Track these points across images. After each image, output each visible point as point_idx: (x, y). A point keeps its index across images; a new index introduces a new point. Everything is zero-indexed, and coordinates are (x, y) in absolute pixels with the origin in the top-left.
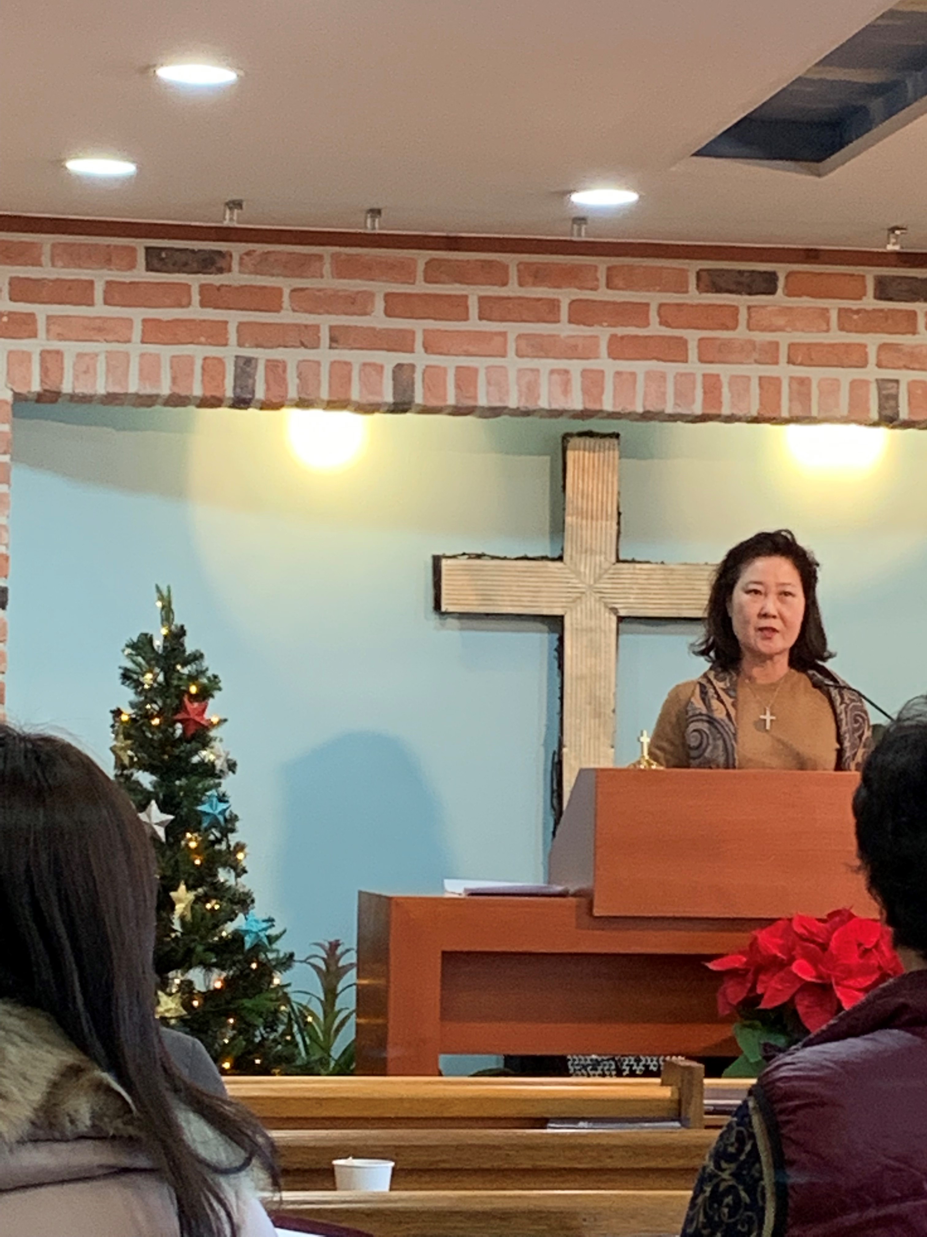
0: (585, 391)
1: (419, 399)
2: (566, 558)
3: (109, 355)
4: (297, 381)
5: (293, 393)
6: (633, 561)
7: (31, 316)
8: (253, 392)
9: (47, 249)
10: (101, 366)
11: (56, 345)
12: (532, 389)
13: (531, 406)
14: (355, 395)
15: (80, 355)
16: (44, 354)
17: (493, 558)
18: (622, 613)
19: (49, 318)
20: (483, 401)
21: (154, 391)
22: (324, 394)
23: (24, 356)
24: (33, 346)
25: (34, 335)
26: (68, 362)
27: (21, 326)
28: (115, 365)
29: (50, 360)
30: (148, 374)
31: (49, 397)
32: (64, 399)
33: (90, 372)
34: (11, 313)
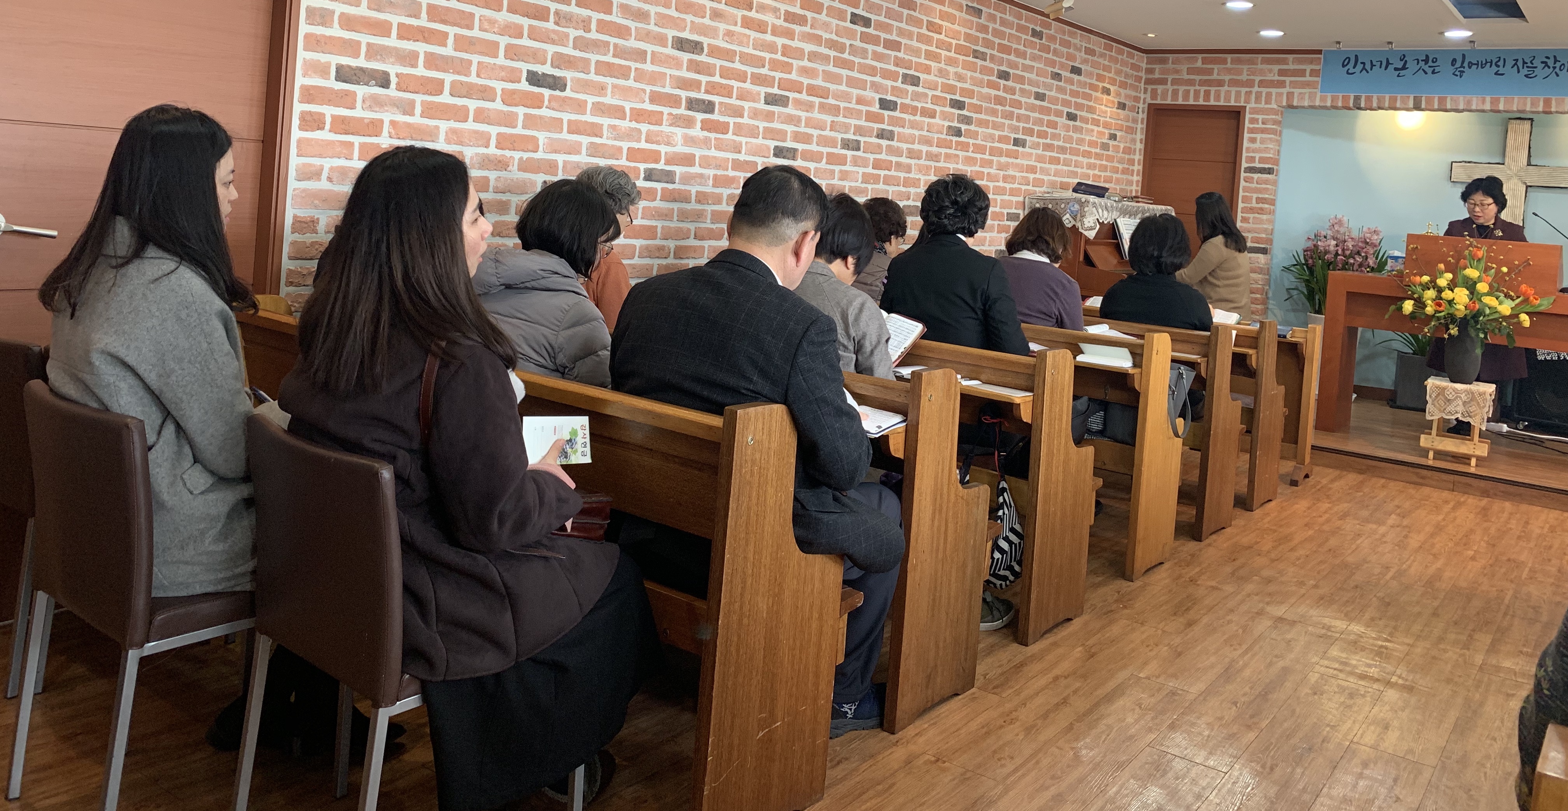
0: (1491, 103)
1: (1423, 106)
2: (1506, 163)
3: (1310, 93)
4: (1377, 101)
5: (1375, 105)
6: (1536, 166)
7: (1284, 81)
8: (1360, 105)
9: (1292, 60)
10: (1307, 96)
11: (1292, 90)
12: (1469, 102)
13: (1468, 108)
14: (1398, 105)
15: (1300, 93)
16: (1288, 93)
17: (1475, 163)
19: (1291, 82)
20: (1449, 107)
21: (1327, 105)
22: (1387, 105)
23: (1281, 94)
24: (1284, 91)
25: (1285, 87)
26: (1296, 95)
27: (1282, 84)
28: (1312, 96)
29: (1290, 95)
30: (1323, 99)
31: (1290, 107)
32: (1296, 107)
33: (1303, 99)
34: (1278, 81)
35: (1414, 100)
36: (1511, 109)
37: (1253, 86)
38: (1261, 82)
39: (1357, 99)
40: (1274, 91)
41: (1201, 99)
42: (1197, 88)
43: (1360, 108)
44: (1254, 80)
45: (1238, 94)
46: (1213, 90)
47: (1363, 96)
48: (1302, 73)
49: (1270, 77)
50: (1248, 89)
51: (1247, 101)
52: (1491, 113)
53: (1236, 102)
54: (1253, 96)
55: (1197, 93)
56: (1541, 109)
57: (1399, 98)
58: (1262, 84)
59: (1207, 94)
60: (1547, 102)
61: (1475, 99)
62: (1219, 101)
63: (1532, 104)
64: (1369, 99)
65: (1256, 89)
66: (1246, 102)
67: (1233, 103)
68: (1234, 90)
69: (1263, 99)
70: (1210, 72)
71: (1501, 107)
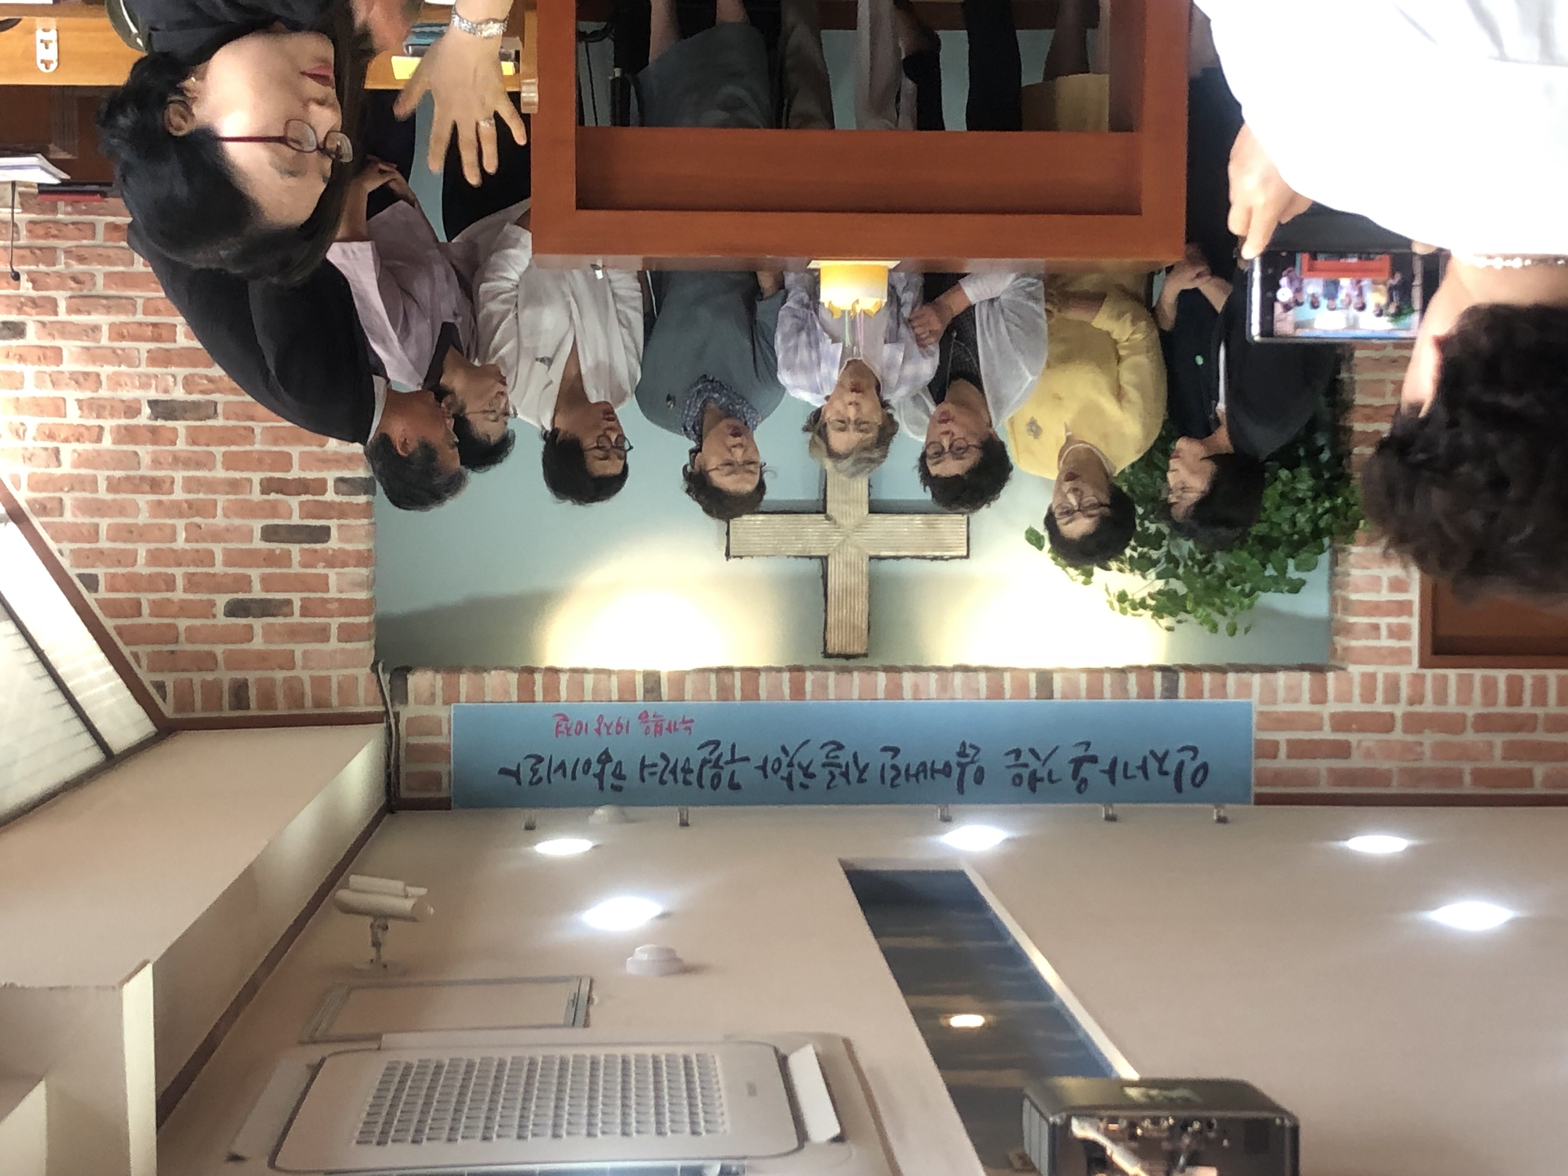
0: (900, 687)
1: (1032, 678)
2: (866, 559)
3: (1274, 702)
4: (1129, 687)
5: (1132, 678)
6: (811, 557)
7: (1335, 728)
8: (1163, 677)
9: (1323, 781)
10: (1281, 694)
11: (1316, 708)
12: (944, 687)
14: (1084, 680)
15: (1296, 700)
16: (1324, 701)
17: (924, 558)
18: (821, 517)
19: (1320, 728)
20: (982, 677)
21: (1240, 675)
22: (1108, 680)
23: (1339, 699)
24: (1333, 707)
25: (1333, 716)
26: (1306, 696)
27: (1342, 722)
28: (1270, 694)
29: (1320, 697)
30: (1244, 689)
31: (1318, 669)
32: (1302, 668)
33: (1290, 688)
34: (1348, 730)
35: (1052, 692)
36: (864, 675)
37: (1408, 716)
38: (1390, 729)
39: (1171, 691)
40: (1357, 706)
41: (1528, 682)
42: (1539, 711)
43: (1164, 669)
44: (1406, 731)
45: (1441, 697)
46: (1501, 707)
47: (1158, 700)
48: (1298, 749)
49: (1370, 739)
50: (1417, 708)
51: (1417, 680)
52: (899, 664)
53: (1445, 678)
54: (1405, 692)
55: (1540, 698)
56: (809, 676)
57: (1083, 693)
58: (1385, 723)
59: (1515, 698)
60: (798, 691)
61: (933, 694)
62: (1485, 680)
63: (825, 687)
64: (1146, 692)
65: (1399, 710)
66: (1422, 677)
67: (1452, 674)
68: (1452, 707)
69: (1380, 685)
70: (1512, 751)
71: (882, 678)
